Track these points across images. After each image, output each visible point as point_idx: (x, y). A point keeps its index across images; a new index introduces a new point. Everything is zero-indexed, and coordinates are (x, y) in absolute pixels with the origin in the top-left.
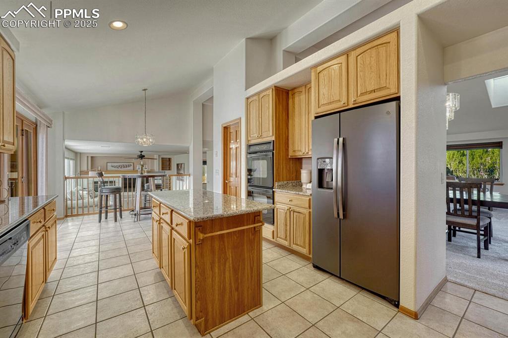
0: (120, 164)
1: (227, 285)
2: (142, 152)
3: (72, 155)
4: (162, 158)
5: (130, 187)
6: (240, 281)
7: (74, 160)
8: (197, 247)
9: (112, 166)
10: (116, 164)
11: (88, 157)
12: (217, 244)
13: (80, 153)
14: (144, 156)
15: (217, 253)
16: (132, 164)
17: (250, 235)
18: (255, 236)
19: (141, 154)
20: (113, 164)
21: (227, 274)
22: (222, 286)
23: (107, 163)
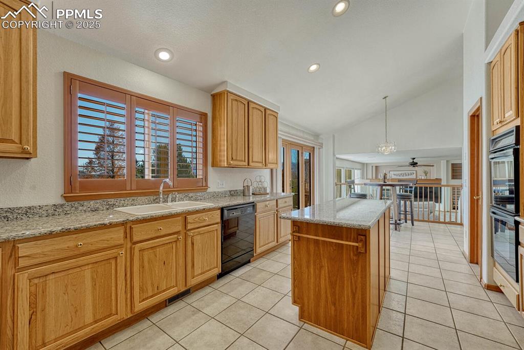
0: (402, 172)
1: (323, 292)
2: (414, 159)
3: (359, 166)
4: (453, 165)
5: (421, 197)
6: (337, 296)
7: (360, 169)
8: (295, 242)
9: (394, 175)
10: (398, 173)
11: (372, 166)
12: (312, 247)
13: (367, 164)
14: (417, 163)
15: (312, 256)
16: (415, 172)
17: (352, 254)
18: (358, 257)
19: (413, 161)
20: (395, 173)
21: (323, 282)
22: (317, 290)
23: (389, 171)
